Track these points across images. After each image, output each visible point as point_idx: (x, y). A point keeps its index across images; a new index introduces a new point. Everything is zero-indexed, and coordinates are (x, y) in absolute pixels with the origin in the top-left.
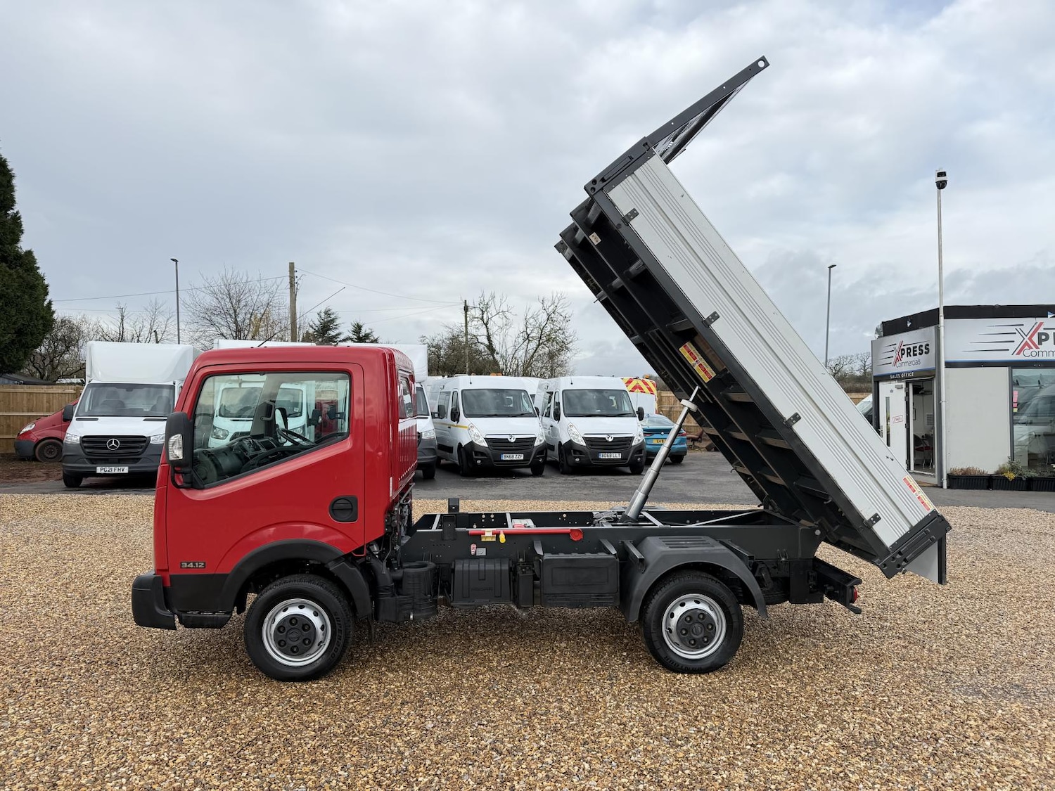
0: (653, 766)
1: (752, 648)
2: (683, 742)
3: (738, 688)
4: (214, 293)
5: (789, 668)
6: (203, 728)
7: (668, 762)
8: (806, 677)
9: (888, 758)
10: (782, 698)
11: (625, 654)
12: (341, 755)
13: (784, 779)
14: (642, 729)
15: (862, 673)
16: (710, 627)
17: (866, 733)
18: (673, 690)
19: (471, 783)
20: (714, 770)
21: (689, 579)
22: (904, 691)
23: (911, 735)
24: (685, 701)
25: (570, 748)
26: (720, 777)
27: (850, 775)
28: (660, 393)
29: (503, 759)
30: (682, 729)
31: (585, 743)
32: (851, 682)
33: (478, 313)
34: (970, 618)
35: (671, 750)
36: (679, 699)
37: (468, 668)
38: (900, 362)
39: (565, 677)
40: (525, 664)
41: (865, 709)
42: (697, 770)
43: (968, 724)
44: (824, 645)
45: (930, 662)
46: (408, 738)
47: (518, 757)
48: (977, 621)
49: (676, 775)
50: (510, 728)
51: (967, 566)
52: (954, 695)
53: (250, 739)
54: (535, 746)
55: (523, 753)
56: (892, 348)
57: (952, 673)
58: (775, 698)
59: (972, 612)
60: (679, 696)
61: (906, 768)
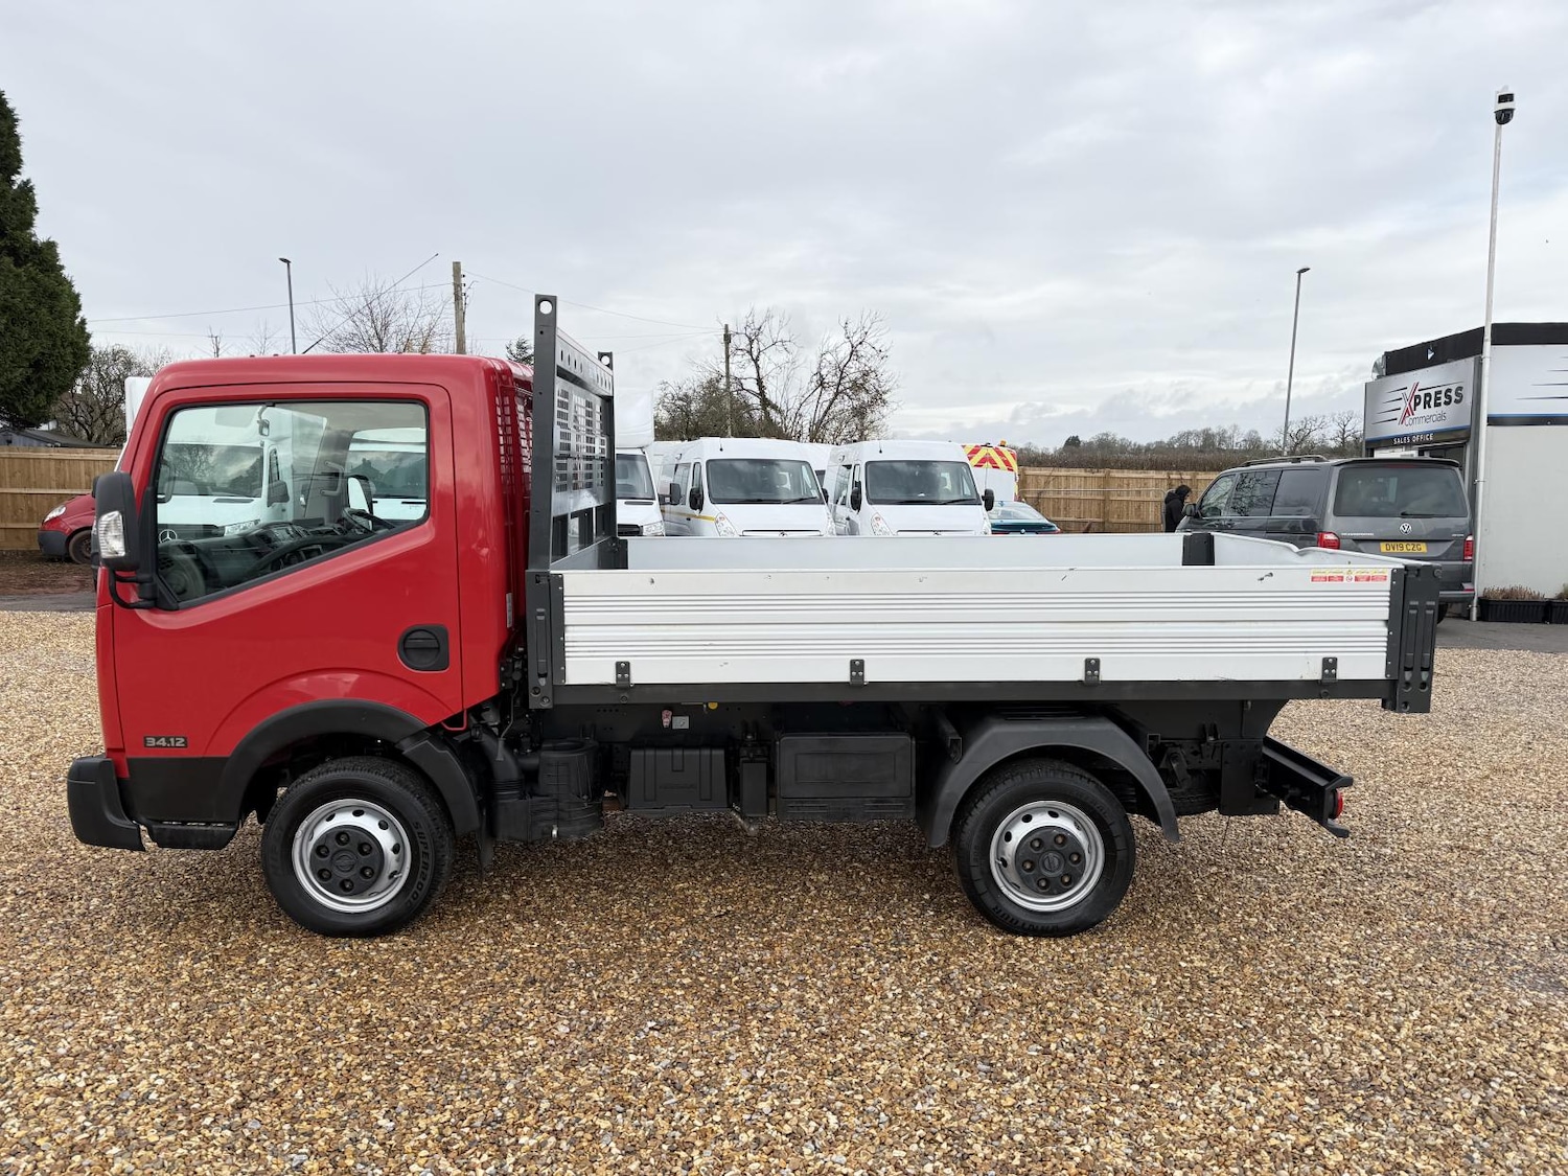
0: (955, 1124)
1: (1149, 891)
2: (1015, 1074)
3: (1121, 967)
4: (349, 313)
5: (1213, 930)
6: (168, 1023)
7: (984, 1114)
8: (1244, 947)
9: (1396, 1118)
10: (1200, 989)
11: (927, 896)
12: (392, 1085)
13: (1200, 1157)
14: (943, 1045)
15: (1345, 942)
16: (1075, 859)
17: (1355, 1063)
18: (1005, 967)
19: (615, 1151)
20: (1069, 1134)
21: (1040, 775)
22: (1420, 979)
23: (1438, 1070)
24: (1025, 990)
25: (806, 1083)
26: (1078, 1150)
27: (1326, 1153)
28: (1023, 470)
29: (680, 1102)
30: (1015, 1046)
31: (837, 1072)
32: (1324, 960)
33: (744, 343)
34: (1531, 843)
35: (992, 1091)
36: (1015, 985)
37: (655, 916)
38: (1412, 417)
39: (818, 938)
40: (753, 912)
41: (1351, 1014)
42: (1036, 1134)
43: (1542, 1050)
44: (1277, 888)
45: (1465, 923)
46: (521, 1053)
47: (709, 1097)
48: (1543, 849)
49: (996, 1143)
50: (706, 1038)
51: (1519, 749)
52: (1512, 989)
53: (241, 1048)
54: (745, 1076)
55: (720, 1090)
56: (1399, 395)
57: (1506, 945)
58: (1187, 988)
59: (1534, 831)
60: (1014, 981)
61: (1431, 1141)
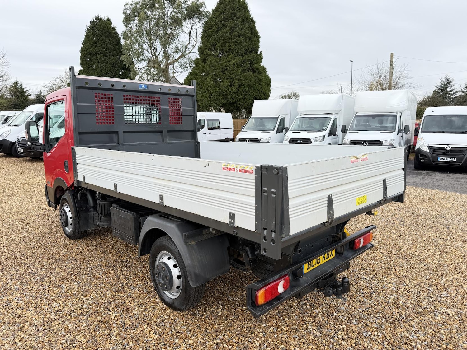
4: (372, 75)
16: (167, 279)
21: (164, 241)
